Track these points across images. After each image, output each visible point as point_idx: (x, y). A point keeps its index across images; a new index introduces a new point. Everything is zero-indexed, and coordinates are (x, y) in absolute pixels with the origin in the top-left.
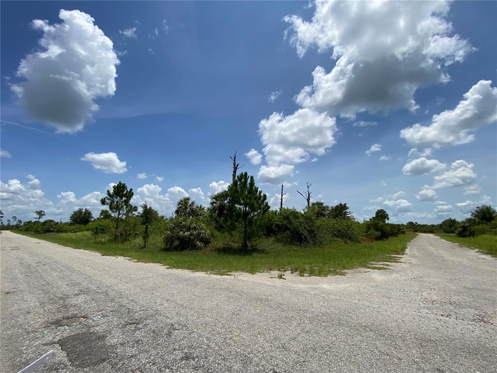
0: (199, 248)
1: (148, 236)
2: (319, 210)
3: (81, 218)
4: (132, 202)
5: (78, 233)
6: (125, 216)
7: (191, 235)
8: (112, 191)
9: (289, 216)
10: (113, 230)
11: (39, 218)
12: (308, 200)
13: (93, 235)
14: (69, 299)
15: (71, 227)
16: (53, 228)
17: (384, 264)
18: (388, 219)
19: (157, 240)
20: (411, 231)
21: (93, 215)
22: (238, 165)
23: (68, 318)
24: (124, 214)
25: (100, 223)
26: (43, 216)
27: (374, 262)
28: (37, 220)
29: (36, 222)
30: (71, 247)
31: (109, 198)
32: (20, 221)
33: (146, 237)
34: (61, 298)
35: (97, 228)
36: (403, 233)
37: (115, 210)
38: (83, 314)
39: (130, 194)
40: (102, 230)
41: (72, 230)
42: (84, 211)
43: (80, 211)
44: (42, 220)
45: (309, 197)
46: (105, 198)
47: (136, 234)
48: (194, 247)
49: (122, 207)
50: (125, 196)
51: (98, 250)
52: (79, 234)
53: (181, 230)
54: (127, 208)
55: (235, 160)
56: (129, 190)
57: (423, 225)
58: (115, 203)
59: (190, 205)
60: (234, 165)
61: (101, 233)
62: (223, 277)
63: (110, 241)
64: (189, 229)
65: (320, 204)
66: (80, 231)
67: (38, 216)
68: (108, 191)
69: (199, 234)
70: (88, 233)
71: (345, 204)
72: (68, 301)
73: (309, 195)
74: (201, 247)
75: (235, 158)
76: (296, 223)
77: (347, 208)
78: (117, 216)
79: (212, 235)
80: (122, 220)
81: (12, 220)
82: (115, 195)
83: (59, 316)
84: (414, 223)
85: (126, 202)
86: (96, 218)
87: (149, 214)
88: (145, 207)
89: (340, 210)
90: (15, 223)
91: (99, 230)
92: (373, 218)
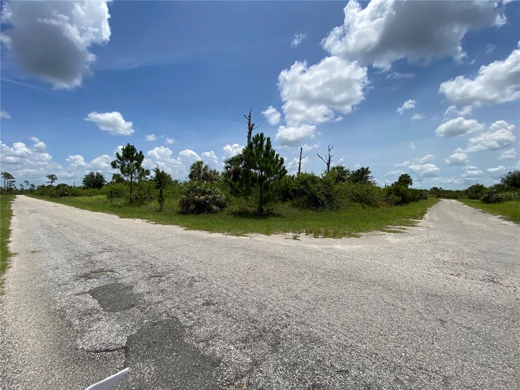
0: (215, 212)
1: (163, 200)
2: (339, 174)
3: (94, 182)
4: (144, 165)
5: (93, 197)
6: (138, 180)
7: (207, 199)
8: (121, 154)
9: (307, 180)
10: (128, 194)
11: (52, 182)
12: (328, 164)
13: (108, 199)
14: (94, 256)
15: (85, 191)
16: (67, 191)
17: (400, 228)
18: (411, 184)
19: (173, 203)
20: (433, 196)
21: (106, 179)
22: (253, 125)
23: (95, 272)
24: (136, 178)
25: (114, 187)
26: (56, 180)
27: (390, 226)
28: (50, 184)
29: (49, 186)
30: (89, 210)
31: (119, 161)
32: (33, 186)
33: (161, 201)
34: (87, 255)
35: (111, 192)
36: (425, 198)
37: (127, 174)
38: (109, 268)
39: (140, 158)
40: (117, 194)
41: (87, 194)
42: (95, 174)
43: (92, 175)
44: (55, 184)
45: (329, 161)
46: (115, 161)
47: (151, 198)
48: (210, 211)
49: (134, 170)
50: (135, 158)
51: (115, 213)
52: (95, 197)
53: (196, 195)
54: (138, 171)
55: (250, 120)
56: (139, 153)
57: (448, 191)
58: (126, 166)
59: (204, 169)
60: (249, 125)
61: (116, 197)
62: (240, 237)
63: (126, 205)
64: (204, 193)
65: (340, 169)
66: (95, 195)
67: (50, 181)
68: (117, 154)
69: (215, 198)
70: (104, 197)
71: (368, 168)
72: (93, 258)
73: (330, 159)
74: (217, 211)
75: (250, 117)
76: (313, 188)
77: (370, 172)
78: (130, 180)
79: (228, 200)
80: (135, 184)
81: (24, 184)
82: (124, 158)
83: (87, 270)
84: (439, 188)
85: (138, 165)
86: (109, 182)
87: (162, 178)
88: (157, 171)
89: (362, 175)
90: (28, 188)
91: (113, 194)
92: (395, 183)
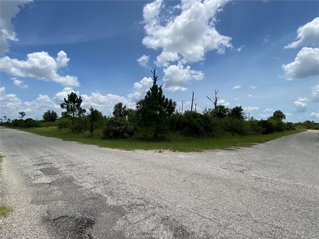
0: (126, 138)
1: (93, 130)
3: (50, 117)
6: (78, 116)
7: (120, 129)
12: (215, 104)
13: (58, 129)
15: (44, 123)
16: (32, 124)
18: (285, 118)
37: (71, 112)
39: (80, 101)
42: (51, 112)
45: (216, 101)
46: (63, 103)
47: (86, 128)
48: (123, 137)
49: (75, 110)
50: (76, 102)
51: (61, 138)
53: (114, 126)
54: (78, 110)
58: (70, 107)
59: (123, 108)
60: (154, 77)
61: (64, 127)
64: (119, 125)
65: (222, 107)
66: (50, 126)
67: (21, 116)
68: (65, 99)
69: (126, 129)
70: (55, 128)
75: (155, 72)
77: (242, 110)
78: (72, 116)
79: (135, 129)
82: (69, 102)
85: (78, 106)
86: (60, 117)
88: (92, 110)
89: (237, 111)
